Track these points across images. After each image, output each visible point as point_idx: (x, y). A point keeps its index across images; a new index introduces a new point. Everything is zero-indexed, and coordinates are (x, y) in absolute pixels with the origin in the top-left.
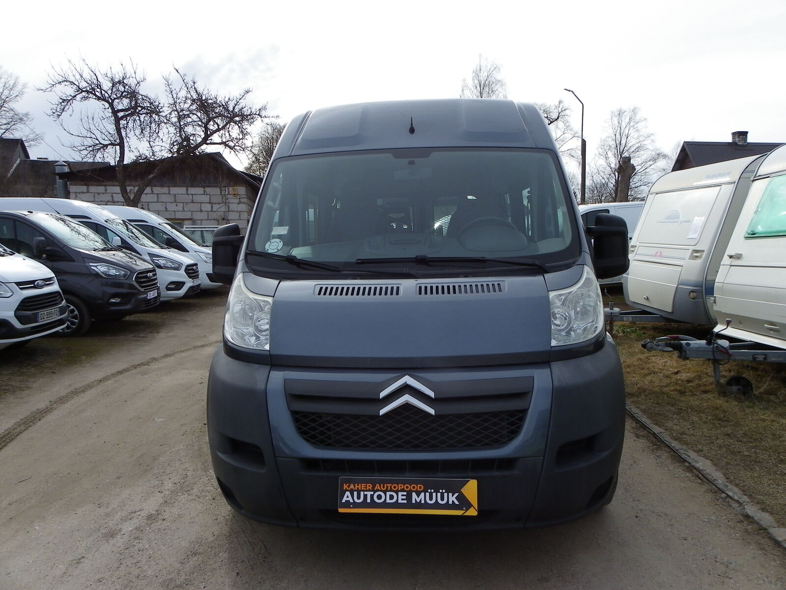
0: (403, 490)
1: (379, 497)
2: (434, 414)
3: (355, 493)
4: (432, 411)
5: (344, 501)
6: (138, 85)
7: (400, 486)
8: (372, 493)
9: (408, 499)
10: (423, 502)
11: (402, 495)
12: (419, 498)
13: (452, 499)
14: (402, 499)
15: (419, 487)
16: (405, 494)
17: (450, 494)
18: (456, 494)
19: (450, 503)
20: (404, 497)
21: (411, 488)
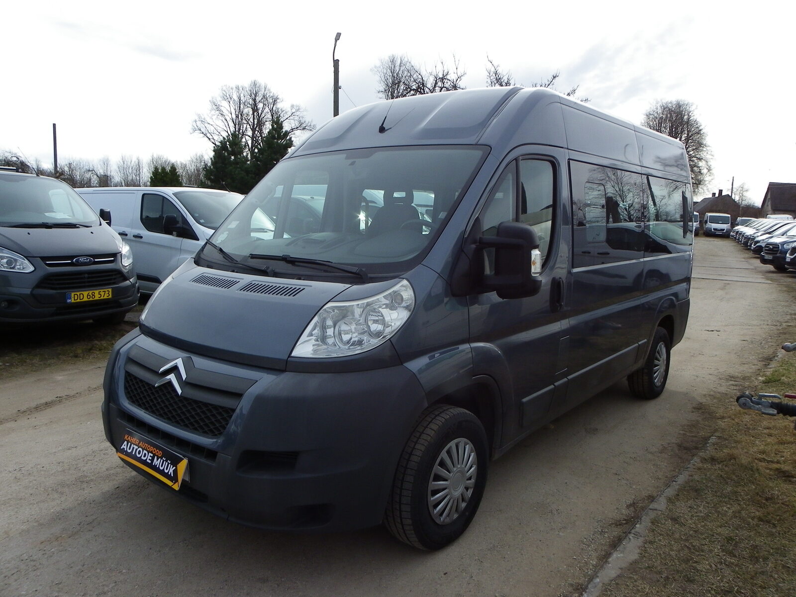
0: (152, 452)
1: (139, 452)
2: (180, 394)
3: (129, 444)
4: (179, 391)
5: (122, 448)
6: (459, 79)
7: (151, 449)
8: (137, 447)
9: (152, 460)
10: (158, 466)
11: (150, 456)
12: (157, 462)
13: (171, 471)
14: (149, 459)
15: (160, 453)
16: (152, 455)
17: (172, 466)
18: (174, 468)
19: (169, 474)
20: (151, 458)
21: (156, 452)
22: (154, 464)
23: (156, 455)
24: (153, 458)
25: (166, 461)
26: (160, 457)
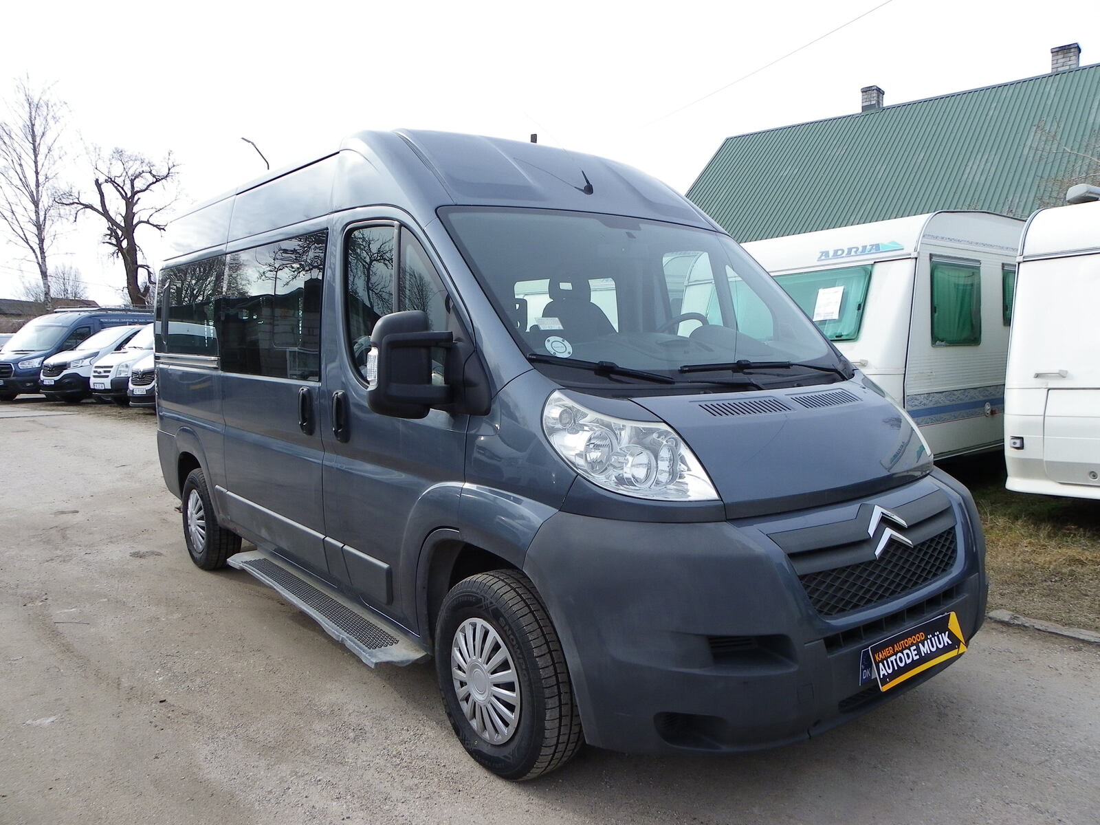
0: (913, 645)
1: (901, 660)
2: (911, 545)
3: (885, 662)
4: (909, 542)
5: (881, 676)
7: (910, 641)
8: (895, 656)
9: (919, 653)
10: (929, 652)
11: (914, 650)
12: (924, 649)
13: (946, 639)
14: (916, 655)
15: (921, 636)
16: (915, 647)
17: (943, 634)
18: (947, 633)
19: (946, 644)
20: (916, 652)
21: (916, 639)
22: (923, 655)
23: (920, 642)
24: (918, 649)
25: (933, 636)
26: (924, 640)
